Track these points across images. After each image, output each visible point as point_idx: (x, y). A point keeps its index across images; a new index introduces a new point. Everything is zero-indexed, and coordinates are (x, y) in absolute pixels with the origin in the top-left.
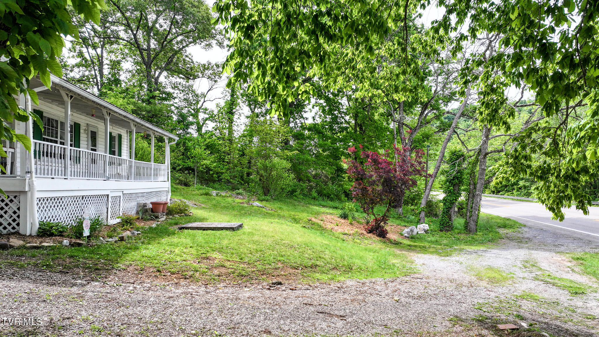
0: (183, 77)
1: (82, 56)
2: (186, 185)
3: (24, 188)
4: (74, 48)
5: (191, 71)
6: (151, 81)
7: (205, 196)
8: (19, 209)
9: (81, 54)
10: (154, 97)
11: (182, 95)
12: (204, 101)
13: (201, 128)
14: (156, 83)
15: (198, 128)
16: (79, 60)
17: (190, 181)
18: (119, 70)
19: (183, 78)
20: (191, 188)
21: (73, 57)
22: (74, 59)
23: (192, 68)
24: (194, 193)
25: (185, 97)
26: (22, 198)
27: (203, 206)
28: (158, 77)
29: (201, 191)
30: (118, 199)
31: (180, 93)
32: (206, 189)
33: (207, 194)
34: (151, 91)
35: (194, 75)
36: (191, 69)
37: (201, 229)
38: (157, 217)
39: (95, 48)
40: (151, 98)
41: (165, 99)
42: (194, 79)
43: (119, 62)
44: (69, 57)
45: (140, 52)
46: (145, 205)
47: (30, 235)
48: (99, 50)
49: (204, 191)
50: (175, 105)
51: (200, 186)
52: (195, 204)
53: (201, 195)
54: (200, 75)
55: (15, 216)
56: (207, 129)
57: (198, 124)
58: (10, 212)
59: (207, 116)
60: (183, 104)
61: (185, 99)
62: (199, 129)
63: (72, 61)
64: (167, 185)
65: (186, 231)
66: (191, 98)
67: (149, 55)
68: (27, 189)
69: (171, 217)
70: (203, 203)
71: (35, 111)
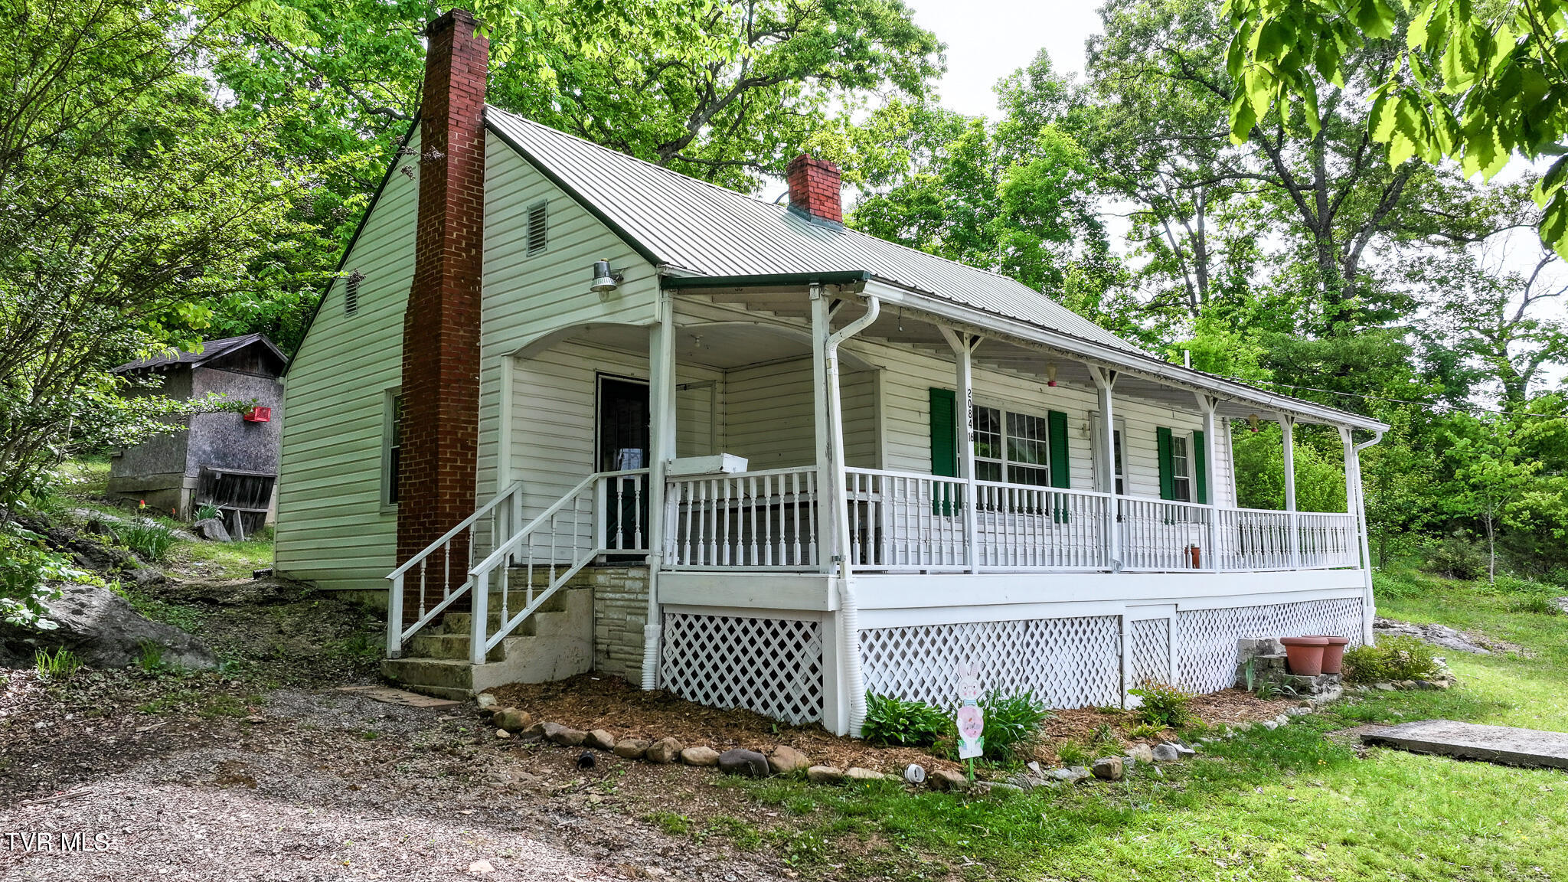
0: (1442, 238)
1: (1158, 246)
2: (1462, 573)
3: (825, 602)
4: (1137, 230)
5: (1468, 214)
6: (1335, 270)
7: (1531, 615)
8: (820, 659)
9: (1155, 243)
10: (1344, 316)
11: (1439, 293)
12: (1527, 301)
13: (1521, 388)
14: (1351, 274)
15: (1510, 389)
16: (1150, 258)
17: (1476, 563)
18: (1252, 261)
19: (1445, 244)
20: (1477, 586)
21: (1138, 252)
22: (1141, 258)
23: (1468, 205)
24: (1485, 601)
25: (1452, 298)
26: (825, 626)
27: (1514, 650)
28: (1355, 256)
29: (1514, 598)
30: (1163, 629)
31: (1433, 289)
32: (1534, 590)
33: (1535, 608)
34: (1334, 300)
35: (1479, 227)
36: (1467, 208)
37: (1446, 755)
38: (1304, 689)
39: (1183, 217)
40: (1336, 318)
41: (1382, 316)
42: (1480, 238)
43: (1249, 241)
44: (1129, 255)
45: (1294, 197)
46: (1264, 648)
47: (847, 737)
48: (1193, 223)
49: (1525, 598)
50: (1420, 327)
51: (1510, 578)
52: (1482, 645)
53: (1515, 610)
54: (1501, 220)
55: (814, 679)
56: (1540, 387)
57: (1508, 375)
58: (805, 667)
59: (1536, 347)
60: (1446, 322)
61: (1450, 305)
62: (1514, 391)
63: (1137, 264)
64: (1360, 580)
65: (1386, 752)
66: (1472, 298)
67: (1321, 199)
68: (832, 606)
69: (1363, 689)
70: (1520, 639)
71: (933, 391)
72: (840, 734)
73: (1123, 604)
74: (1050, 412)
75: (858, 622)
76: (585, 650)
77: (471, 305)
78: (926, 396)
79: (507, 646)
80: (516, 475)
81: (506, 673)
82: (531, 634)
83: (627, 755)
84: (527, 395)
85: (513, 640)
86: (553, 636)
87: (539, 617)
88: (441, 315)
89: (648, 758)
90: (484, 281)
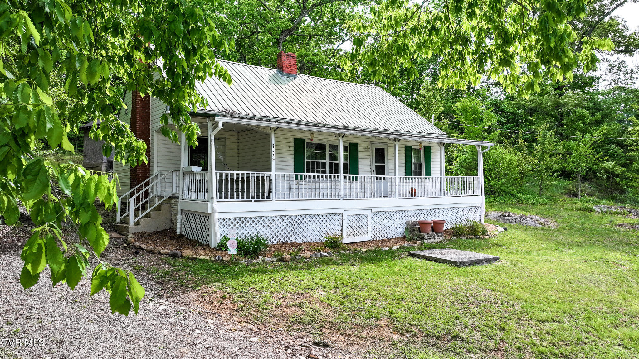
3: (206, 210)
8: (209, 226)
26: (210, 217)
27: (552, 225)
46: (416, 224)
47: (214, 248)
52: (541, 223)
68: (209, 211)
71: (296, 140)
72: (212, 247)
73: (343, 210)
74: (350, 144)
75: (217, 216)
76: (168, 222)
77: (147, 116)
78: (293, 141)
79: (141, 221)
80: (159, 169)
81: (139, 229)
82: (150, 217)
83: (147, 251)
84: (163, 144)
85: (143, 219)
86: (157, 218)
87: (151, 213)
88: (136, 119)
89: (152, 252)
90: (151, 107)
